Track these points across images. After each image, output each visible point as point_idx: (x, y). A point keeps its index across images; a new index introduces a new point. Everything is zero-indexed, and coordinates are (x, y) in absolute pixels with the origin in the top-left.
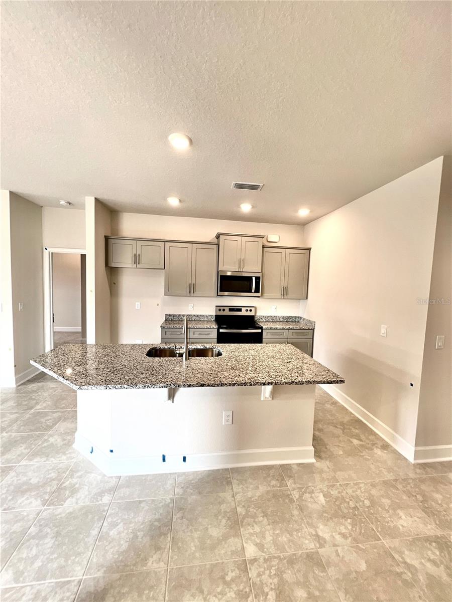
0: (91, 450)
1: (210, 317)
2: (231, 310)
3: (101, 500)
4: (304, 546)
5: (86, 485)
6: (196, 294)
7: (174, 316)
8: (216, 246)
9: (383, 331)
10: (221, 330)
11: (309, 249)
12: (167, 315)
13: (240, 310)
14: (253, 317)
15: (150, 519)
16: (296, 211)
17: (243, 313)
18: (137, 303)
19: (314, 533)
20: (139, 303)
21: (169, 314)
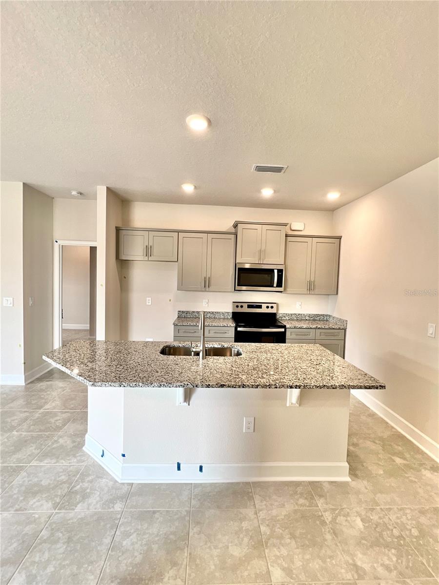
0: (102, 454)
1: (227, 314)
2: (249, 307)
3: (113, 507)
4: (340, 576)
5: (97, 490)
6: (212, 288)
7: (187, 312)
8: (233, 235)
9: (431, 331)
10: (239, 329)
11: (340, 238)
12: (180, 311)
13: (260, 307)
14: (274, 315)
15: (165, 532)
16: (325, 194)
17: (264, 310)
18: (148, 299)
19: (351, 561)
20: (150, 299)
21: (182, 310)
